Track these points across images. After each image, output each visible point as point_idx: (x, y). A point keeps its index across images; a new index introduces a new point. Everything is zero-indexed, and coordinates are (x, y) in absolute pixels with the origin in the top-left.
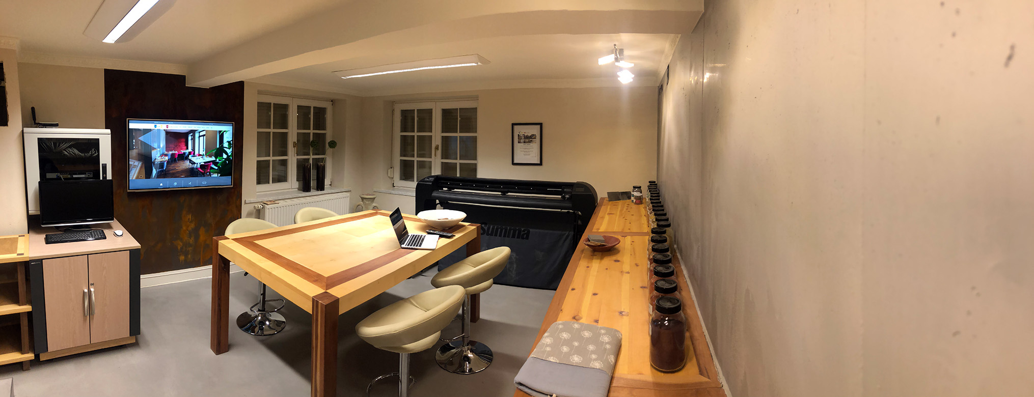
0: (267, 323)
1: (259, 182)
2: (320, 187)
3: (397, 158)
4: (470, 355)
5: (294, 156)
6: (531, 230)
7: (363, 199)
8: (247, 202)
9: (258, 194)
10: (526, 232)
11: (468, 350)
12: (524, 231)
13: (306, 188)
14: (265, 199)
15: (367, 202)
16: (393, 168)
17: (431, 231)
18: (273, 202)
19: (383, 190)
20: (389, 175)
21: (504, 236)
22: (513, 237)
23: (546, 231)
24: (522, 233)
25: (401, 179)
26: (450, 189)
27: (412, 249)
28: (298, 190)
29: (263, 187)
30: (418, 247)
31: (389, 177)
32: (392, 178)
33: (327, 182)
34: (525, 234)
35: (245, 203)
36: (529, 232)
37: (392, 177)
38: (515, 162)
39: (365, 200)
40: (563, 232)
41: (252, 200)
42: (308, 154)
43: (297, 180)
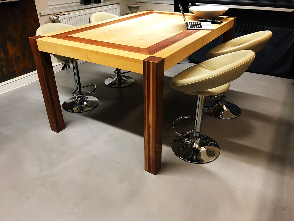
0: (85, 103)
4: (225, 108)
7: (130, 8)
8: (42, 15)
9: (49, 7)
11: (224, 105)
14: (57, 11)
15: (134, 10)
17: (204, 20)
18: (66, 13)
27: (196, 30)
30: (200, 29)
35: (41, 16)
39: (132, 9)
41: (47, 12)
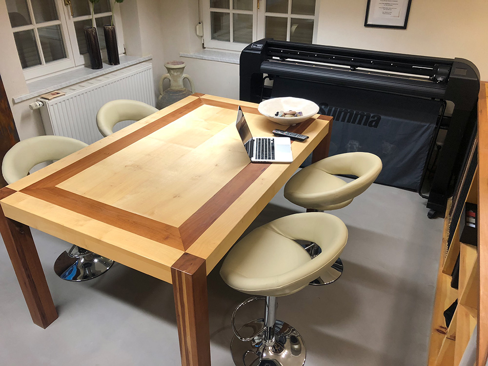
1: (25, 65)
2: (114, 59)
3: (207, 11)
5: (69, 18)
6: (382, 117)
7: (169, 70)
8: (16, 102)
9: (27, 82)
10: (376, 118)
12: (373, 117)
13: (95, 63)
14: (43, 92)
15: (175, 74)
16: (201, 24)
17: (280, 133)
18: (56, 93)
19: (192, 54)
20: (198, 33)
21: (349, 121)
22: (359, 123)
23: (401, 120)
24: (371, 119)
25: (213, 38)
26: (283, 58)
27: (265, 164)
28: (85, 67)
29: (34, 73)
30: (271, 160)
31: (198, 36)
32: (202, 37)
33: (121, 50)
34: (374, 121)
35: (14, 103)
36: (379, 119)
37: (202, 35)
38: (369, 23)
39: (172, 72)
40: (423, 124)
41: (24, 96)
42: (88, 13)
43: (81, 53)
